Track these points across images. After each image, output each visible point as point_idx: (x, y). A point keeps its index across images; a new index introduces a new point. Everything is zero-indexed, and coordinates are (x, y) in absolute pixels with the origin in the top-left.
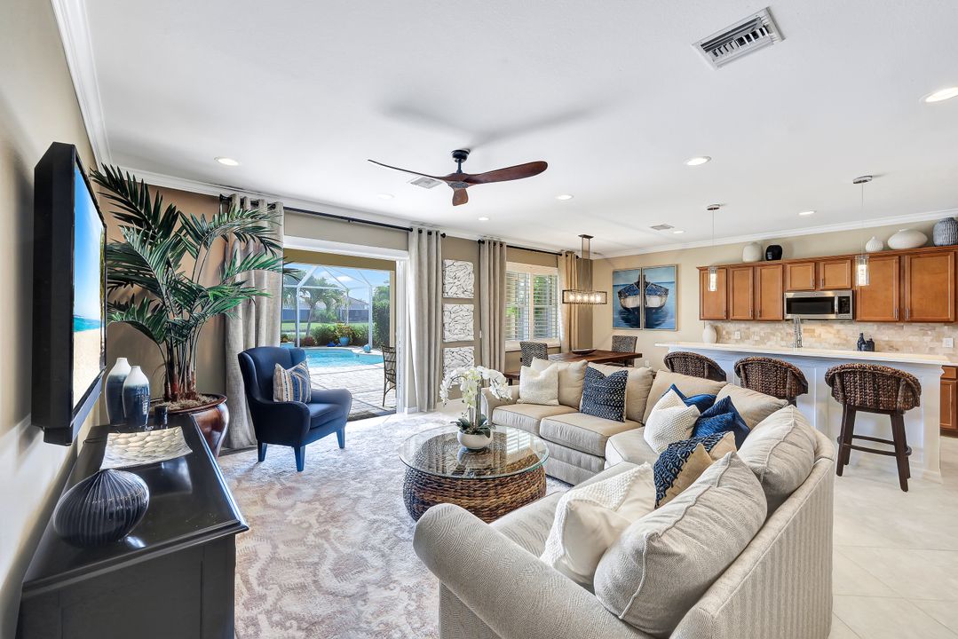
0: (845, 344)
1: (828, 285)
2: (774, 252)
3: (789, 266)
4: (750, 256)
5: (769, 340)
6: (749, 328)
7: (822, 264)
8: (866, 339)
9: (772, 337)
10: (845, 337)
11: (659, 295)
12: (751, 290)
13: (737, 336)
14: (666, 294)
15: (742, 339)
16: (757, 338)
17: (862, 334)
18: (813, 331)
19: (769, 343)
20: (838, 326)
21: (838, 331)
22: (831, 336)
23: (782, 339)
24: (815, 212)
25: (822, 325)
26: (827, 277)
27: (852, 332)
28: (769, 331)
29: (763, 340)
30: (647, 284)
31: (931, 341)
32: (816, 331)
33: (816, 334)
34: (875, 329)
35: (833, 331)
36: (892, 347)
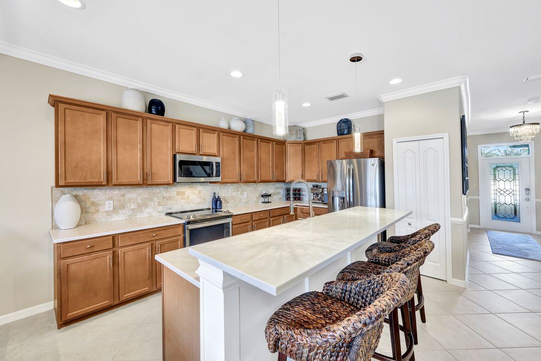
2: (157, 106)
3: (177, 125)
5: (147, 206)
6: (123, 195)
7: (201, 131)
8: (217, 197)
10: (203, 196)
12: (140, 146)
13: (108, 206)
16: (133, 206)
17: (215, 193)
18: (184, 193)
19: (147, 210)
20: (199, 188)
21: (200, 191)
23: (159, 204)
25: (190, 187)
26: (203, 143)
28: (147, 196)
29: (141, 207)
31: (240, 195)
32: (186, 192)
33: (186, 196)
34: (219, 188)
35: (196, 192)
36: (226, 200)
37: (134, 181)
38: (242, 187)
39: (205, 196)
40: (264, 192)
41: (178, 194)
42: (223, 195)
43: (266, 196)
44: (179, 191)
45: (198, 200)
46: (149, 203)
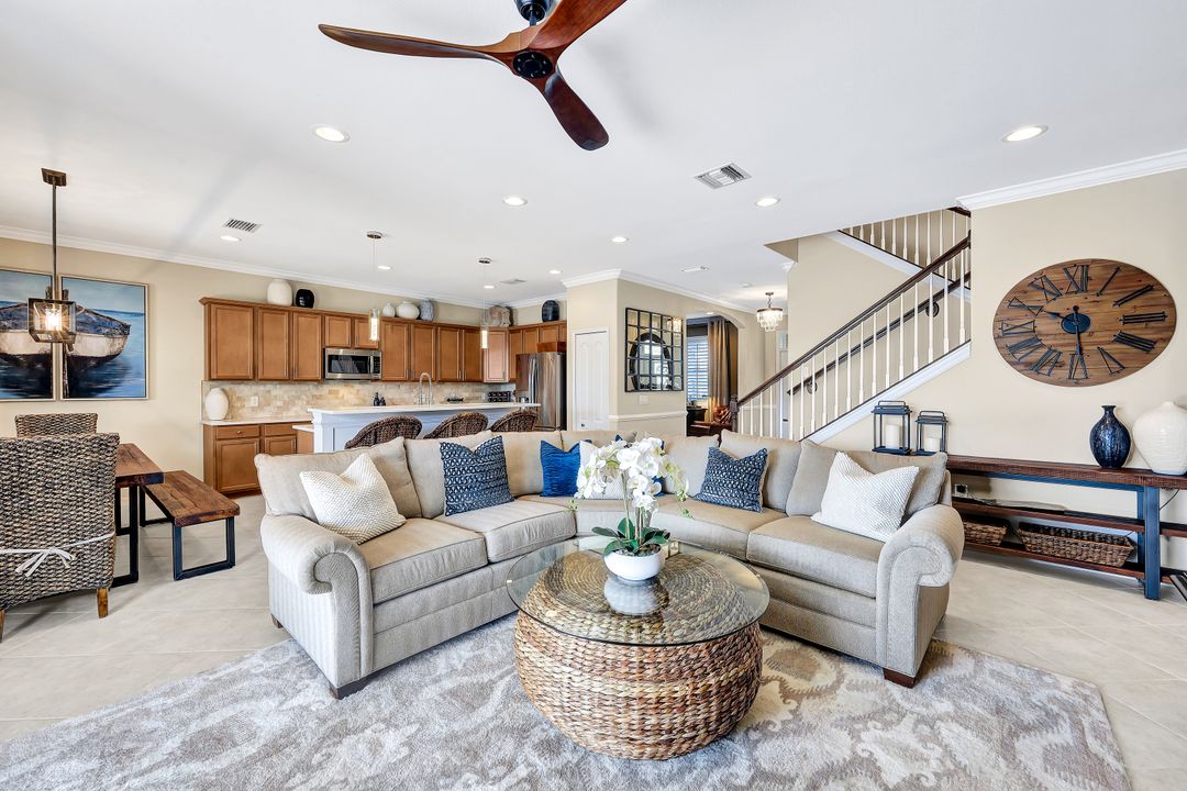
0: (363, 403)
1: (363, 344)
2: (305, 297)
3: (327, 318)
4: (280, 296)
5: (294, 405)
6: (269, 391)
7: (356, 321)
8: (380, 398)
9: (296, 402)
10: (364, 396)
11: (107, 335)
12: (286, 341)
13: (254, 402)
14: (124, 334)
15: (260, 407)
16: (279, 403)
17: (377, 393)
18: (337, 392)
19: (295, 409)
20: (357, 386)
21: (358, 390)
22: (352, 396)
26: (360, 336)
27: (369, 390)
28: (293, 393)
29: (286, 406)
33: (340, 395)
34: (380, 388)
35: (354, 391)
37: (280, 376)
42: (390, 397)
44: (331, 389)
45: (356, 401)
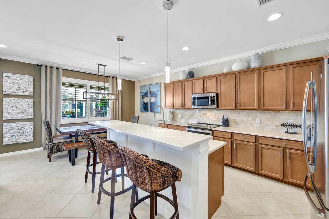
1: (209, 90)
3: (194, 81)
7: (206, 80)
8: (226, 119)
10: (218, 117)
12: (181, 94)
13: (180, 116)
14: (157, 96)
15: (182, 118)
16: (187, 117)
17: (224, 116)
21: (216, 114)
24: (190, 48)
25: (210, 111)
26: (208, 87)
30: (150, 91)
31: (252, 120)
32: (207, 114)
33: (207, 116)
34: (230, 113)
35: (214, 114)
36: (236, 122)
37: (179, 107)
38: (254, 114)
39: (219, 117)
40: (285, 122)
41: (203, 114)
42: (234, 118)
43: (293, 126)
44: (204, 112)
45: (214, 119)
46: (192, 117)
